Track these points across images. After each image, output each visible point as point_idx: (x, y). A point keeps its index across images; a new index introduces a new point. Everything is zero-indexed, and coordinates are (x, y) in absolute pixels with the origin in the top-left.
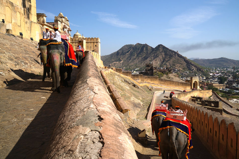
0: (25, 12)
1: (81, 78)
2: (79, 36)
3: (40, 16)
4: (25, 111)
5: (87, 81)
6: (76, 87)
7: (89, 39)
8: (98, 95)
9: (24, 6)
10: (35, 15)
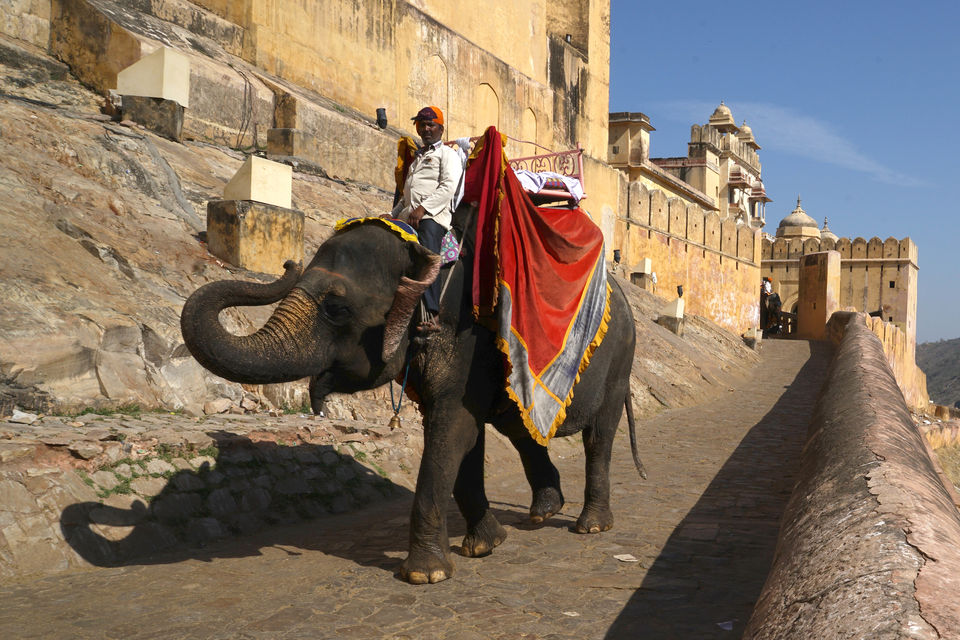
0: (561, 106)
1: (834, 461)
2: (807, 232)
3: (626, 125)
4: (539, 616)
5: (870, 483)
6: (806, 511)
7: (858, 246)
8: (939, 570)
9: (557, 77)
10: (603, 125)
